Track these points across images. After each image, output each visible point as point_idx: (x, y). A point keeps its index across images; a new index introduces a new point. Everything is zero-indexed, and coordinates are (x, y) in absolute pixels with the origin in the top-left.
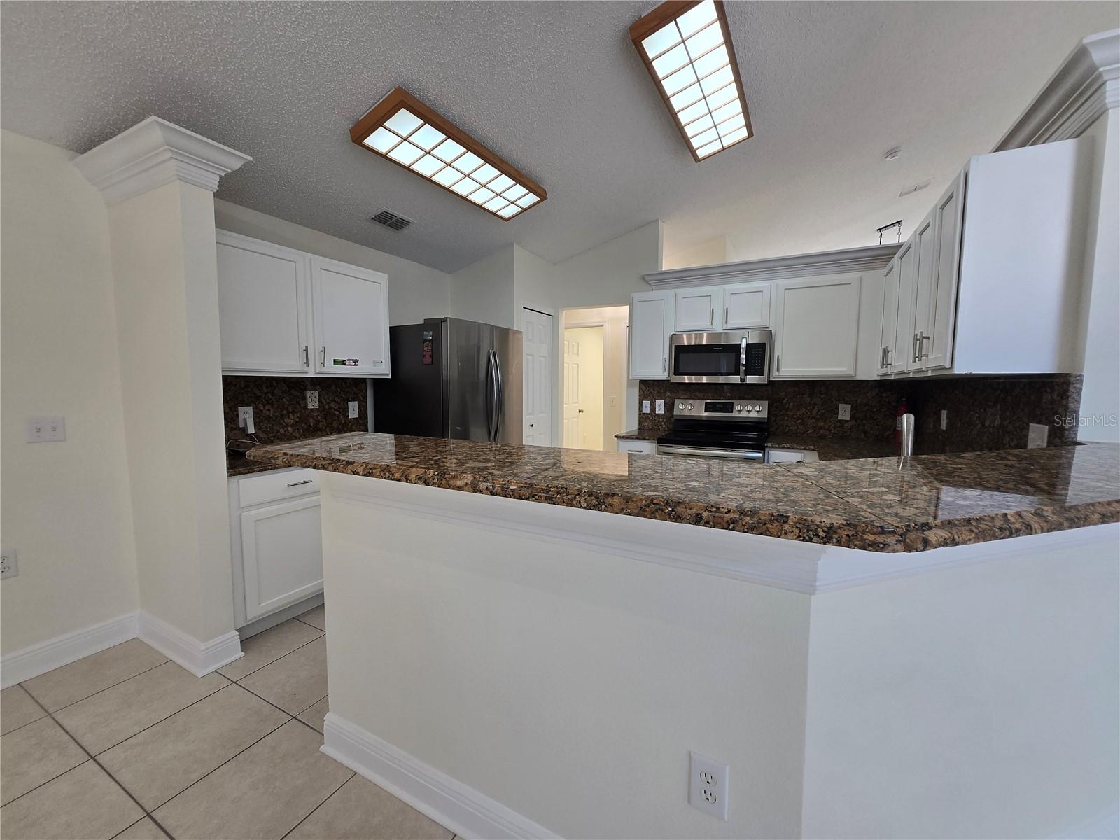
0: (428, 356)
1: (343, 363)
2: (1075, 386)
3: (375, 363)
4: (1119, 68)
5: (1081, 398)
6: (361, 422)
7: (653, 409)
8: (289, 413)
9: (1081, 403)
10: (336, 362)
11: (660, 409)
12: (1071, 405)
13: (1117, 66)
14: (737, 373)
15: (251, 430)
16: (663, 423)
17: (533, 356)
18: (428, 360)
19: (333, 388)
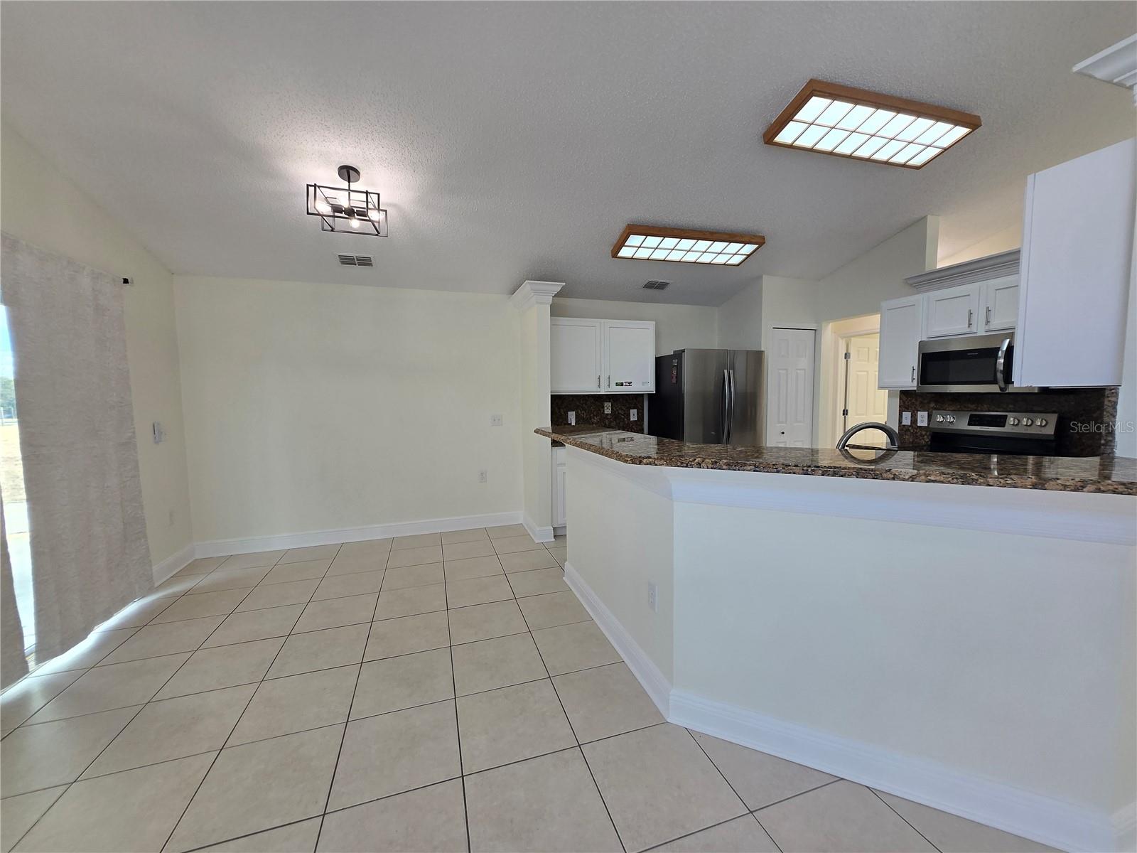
0: (674, 378)
1: (622, 384)
2: (1110, 399)
3: (643, 383)
4: (1135, 74)
5: (1116, 412)
6: (639, 423)
7: (914, 420)
8: (594, 415)
9: (1117, 417)
10: (617, 384)
11: (922, 422)
12: (1106, 419)
13: (1133, 72)
14: (995, 382)
15: (573, 424)
16: (925, 437)
17: (786, 370)
18: (674, 380)
19: (621, 400)
